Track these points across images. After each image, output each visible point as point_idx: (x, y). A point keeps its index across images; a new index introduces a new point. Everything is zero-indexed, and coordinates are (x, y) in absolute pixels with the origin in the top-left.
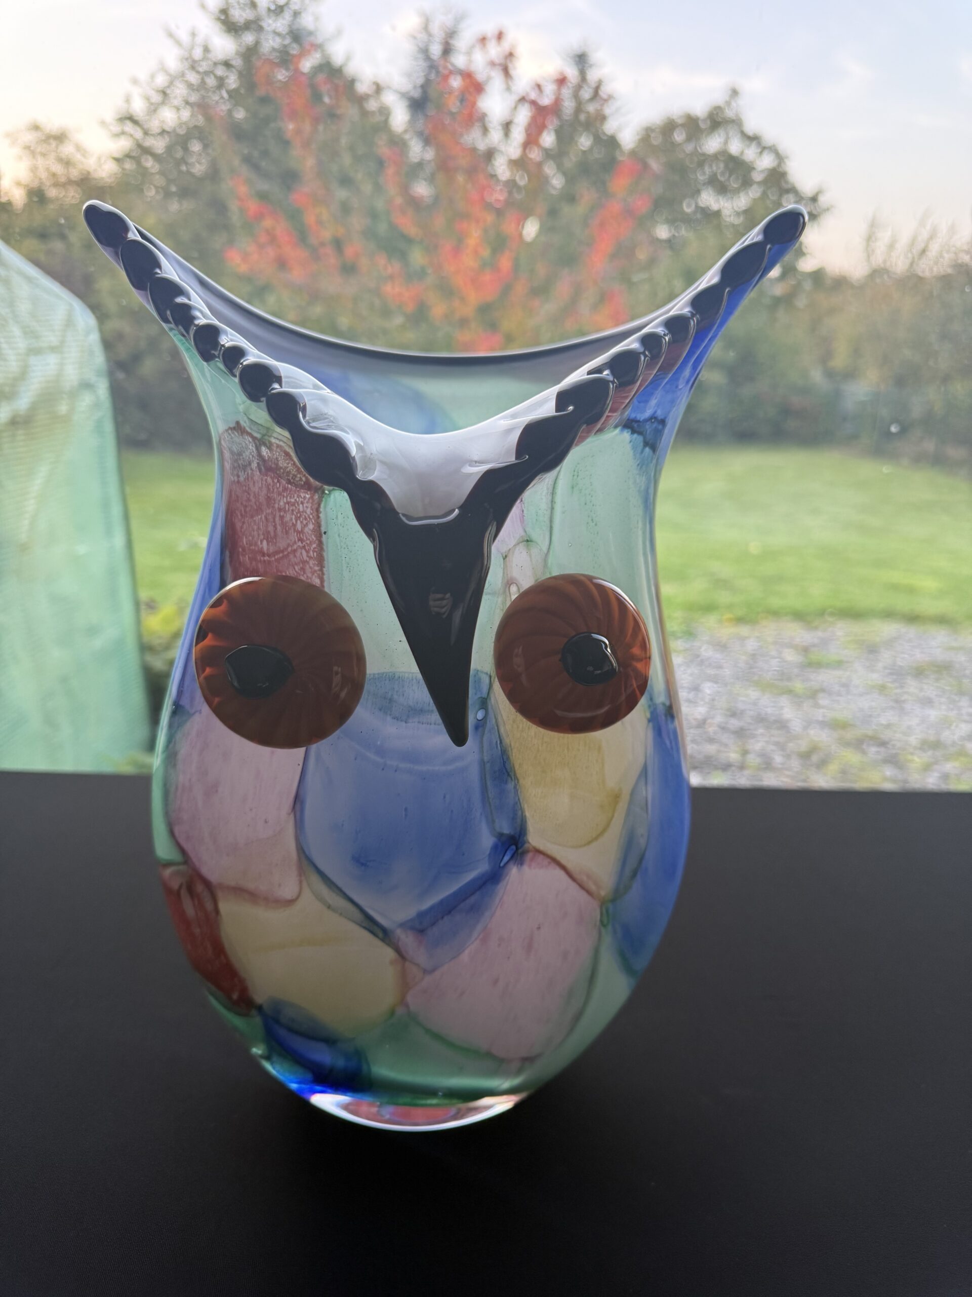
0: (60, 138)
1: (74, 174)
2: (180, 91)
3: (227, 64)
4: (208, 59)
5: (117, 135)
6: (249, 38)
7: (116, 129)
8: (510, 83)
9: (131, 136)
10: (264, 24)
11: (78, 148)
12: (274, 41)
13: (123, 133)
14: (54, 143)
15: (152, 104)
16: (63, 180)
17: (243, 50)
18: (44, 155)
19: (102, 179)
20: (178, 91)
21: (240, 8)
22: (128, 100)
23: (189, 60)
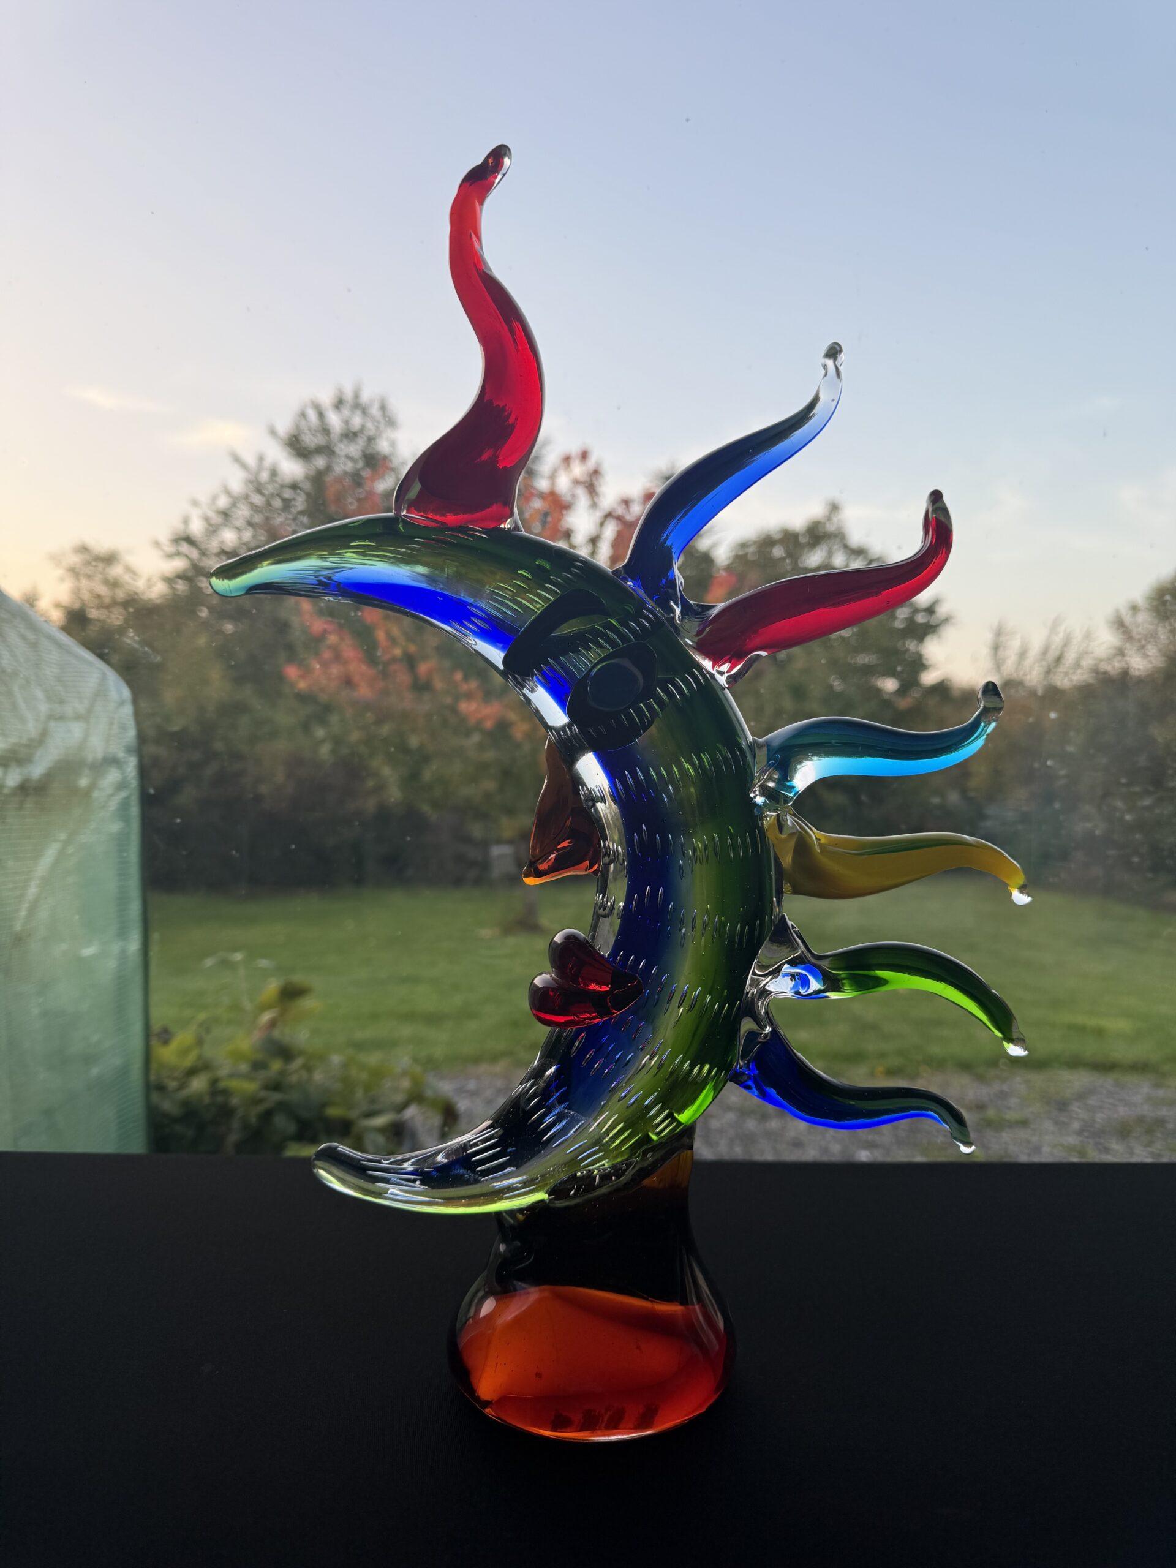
0: (110, 559)
1: (121, 595)
2: (243, 512)
3: (294, 486)
4: (276, 482)
5: (170, 556)
6: (320, 462)
7: (171, 549)
8: (596, 499)
9: (187, 556)
10: (337, 450)
11: (128, 569)
12: (345, 464)
13: (178, 554)
14: (101, 566)
15: (211, 525)
16: (107, 601)
17: (312, 473)
18: (89, 577)
19: (150, 600)
20: (240, 513)
21: (313, 435)
22: (186, 521)
23: (255, 484)
